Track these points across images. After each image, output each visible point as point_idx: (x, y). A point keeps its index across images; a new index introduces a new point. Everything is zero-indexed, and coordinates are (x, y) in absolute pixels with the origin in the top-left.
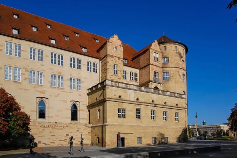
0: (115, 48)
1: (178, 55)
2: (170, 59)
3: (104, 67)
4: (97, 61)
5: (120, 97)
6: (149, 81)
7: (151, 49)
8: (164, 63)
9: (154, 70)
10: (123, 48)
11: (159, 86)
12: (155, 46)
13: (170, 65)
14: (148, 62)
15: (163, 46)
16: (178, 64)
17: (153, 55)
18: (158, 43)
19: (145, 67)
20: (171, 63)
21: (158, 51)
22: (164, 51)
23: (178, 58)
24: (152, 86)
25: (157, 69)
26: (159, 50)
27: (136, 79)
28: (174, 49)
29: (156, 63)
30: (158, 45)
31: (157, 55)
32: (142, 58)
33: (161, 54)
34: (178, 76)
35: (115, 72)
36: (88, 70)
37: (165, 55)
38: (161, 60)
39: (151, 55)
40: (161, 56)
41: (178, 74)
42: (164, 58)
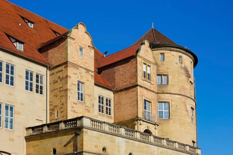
0: (81, 49)
1: (183, 71)
2: (170, 77)
3: (58, 86)
4: (42, 70)
5: (104, 149)
6: (137, 119)
7: (140, 57)
8: (161, 86)
9: (144, 98)
10: (93, 51)
11: (152, 128)
12: (145, 51)
13: (169, 89)
14: (133, 81)
15: (157, 52)
16: (184, 88)
17: (142, 68)
18: (150, 46)
19: (127, 89)
20: (173, 86)
21: (150, 62)
22: (159, 63)
23: (184, 77)
24: (142, 127)
25: (149, 96)
26: (152, 60)
27: (108, 112)
28: (177, 60)
29: (146, 84)
30: (149, 50)
31: (148, 68)
32: (120, 70)
33: (155, 67)
34: (184, 112)
35: (81, 97)
36: (27, 88)
37: (163, 70)
38: (155, 79)
39: (139, 68)
40: (155, 71)
41: (184, 107)
42: (161, 75)
